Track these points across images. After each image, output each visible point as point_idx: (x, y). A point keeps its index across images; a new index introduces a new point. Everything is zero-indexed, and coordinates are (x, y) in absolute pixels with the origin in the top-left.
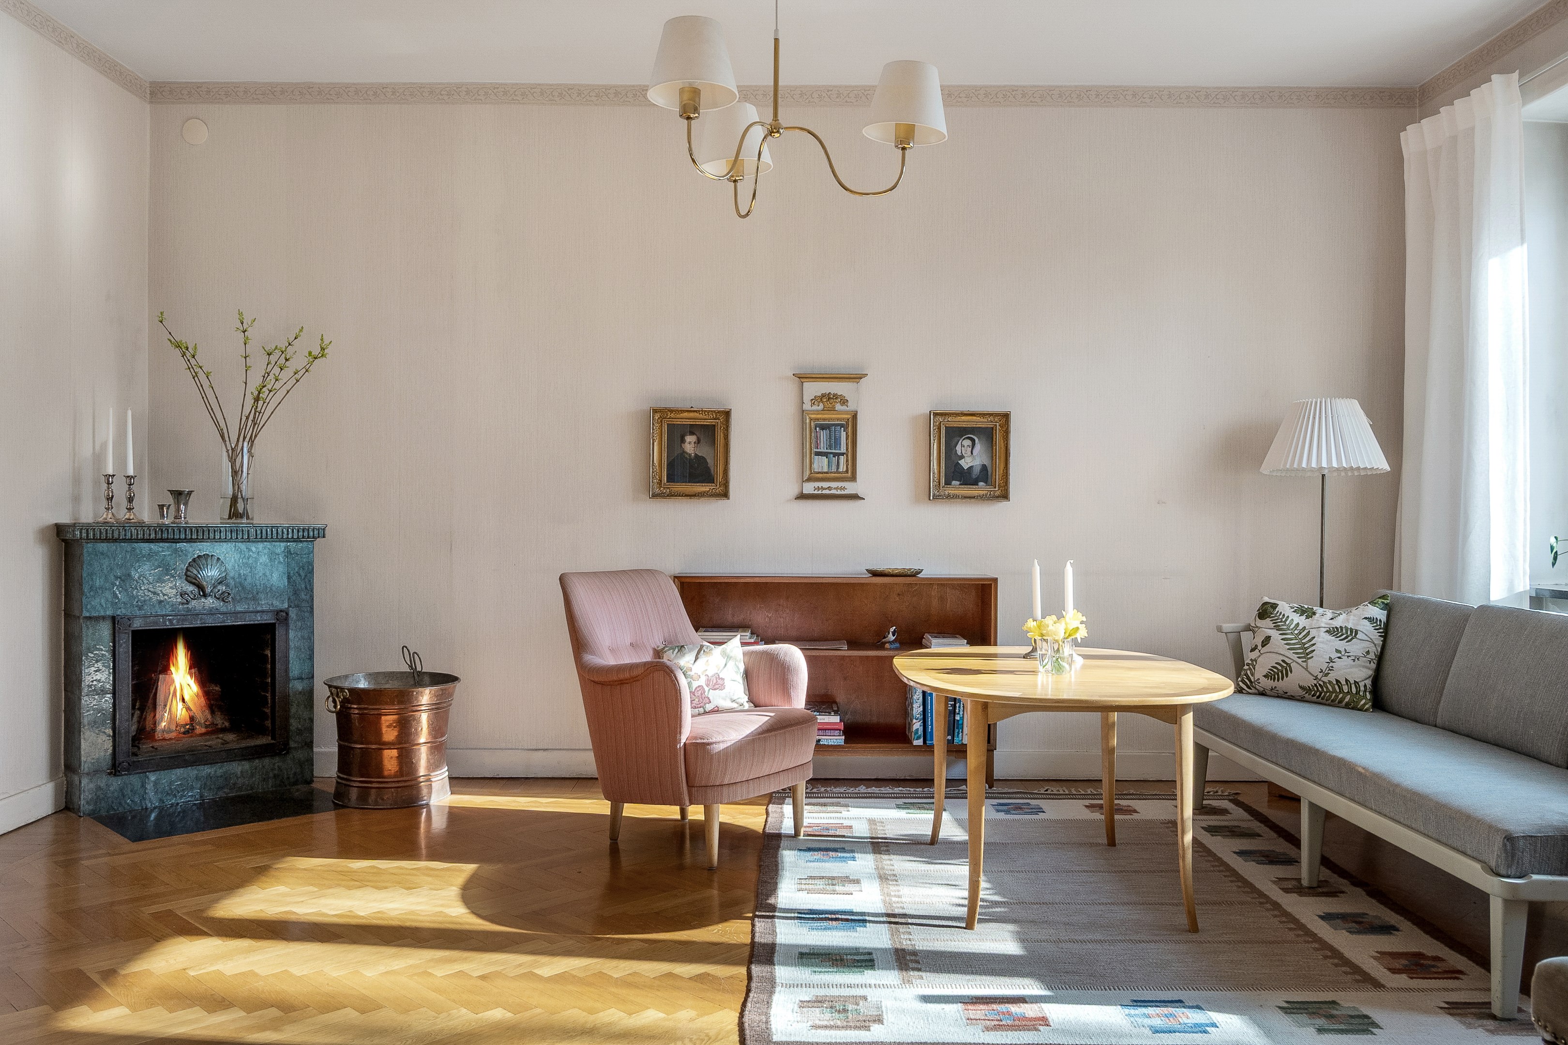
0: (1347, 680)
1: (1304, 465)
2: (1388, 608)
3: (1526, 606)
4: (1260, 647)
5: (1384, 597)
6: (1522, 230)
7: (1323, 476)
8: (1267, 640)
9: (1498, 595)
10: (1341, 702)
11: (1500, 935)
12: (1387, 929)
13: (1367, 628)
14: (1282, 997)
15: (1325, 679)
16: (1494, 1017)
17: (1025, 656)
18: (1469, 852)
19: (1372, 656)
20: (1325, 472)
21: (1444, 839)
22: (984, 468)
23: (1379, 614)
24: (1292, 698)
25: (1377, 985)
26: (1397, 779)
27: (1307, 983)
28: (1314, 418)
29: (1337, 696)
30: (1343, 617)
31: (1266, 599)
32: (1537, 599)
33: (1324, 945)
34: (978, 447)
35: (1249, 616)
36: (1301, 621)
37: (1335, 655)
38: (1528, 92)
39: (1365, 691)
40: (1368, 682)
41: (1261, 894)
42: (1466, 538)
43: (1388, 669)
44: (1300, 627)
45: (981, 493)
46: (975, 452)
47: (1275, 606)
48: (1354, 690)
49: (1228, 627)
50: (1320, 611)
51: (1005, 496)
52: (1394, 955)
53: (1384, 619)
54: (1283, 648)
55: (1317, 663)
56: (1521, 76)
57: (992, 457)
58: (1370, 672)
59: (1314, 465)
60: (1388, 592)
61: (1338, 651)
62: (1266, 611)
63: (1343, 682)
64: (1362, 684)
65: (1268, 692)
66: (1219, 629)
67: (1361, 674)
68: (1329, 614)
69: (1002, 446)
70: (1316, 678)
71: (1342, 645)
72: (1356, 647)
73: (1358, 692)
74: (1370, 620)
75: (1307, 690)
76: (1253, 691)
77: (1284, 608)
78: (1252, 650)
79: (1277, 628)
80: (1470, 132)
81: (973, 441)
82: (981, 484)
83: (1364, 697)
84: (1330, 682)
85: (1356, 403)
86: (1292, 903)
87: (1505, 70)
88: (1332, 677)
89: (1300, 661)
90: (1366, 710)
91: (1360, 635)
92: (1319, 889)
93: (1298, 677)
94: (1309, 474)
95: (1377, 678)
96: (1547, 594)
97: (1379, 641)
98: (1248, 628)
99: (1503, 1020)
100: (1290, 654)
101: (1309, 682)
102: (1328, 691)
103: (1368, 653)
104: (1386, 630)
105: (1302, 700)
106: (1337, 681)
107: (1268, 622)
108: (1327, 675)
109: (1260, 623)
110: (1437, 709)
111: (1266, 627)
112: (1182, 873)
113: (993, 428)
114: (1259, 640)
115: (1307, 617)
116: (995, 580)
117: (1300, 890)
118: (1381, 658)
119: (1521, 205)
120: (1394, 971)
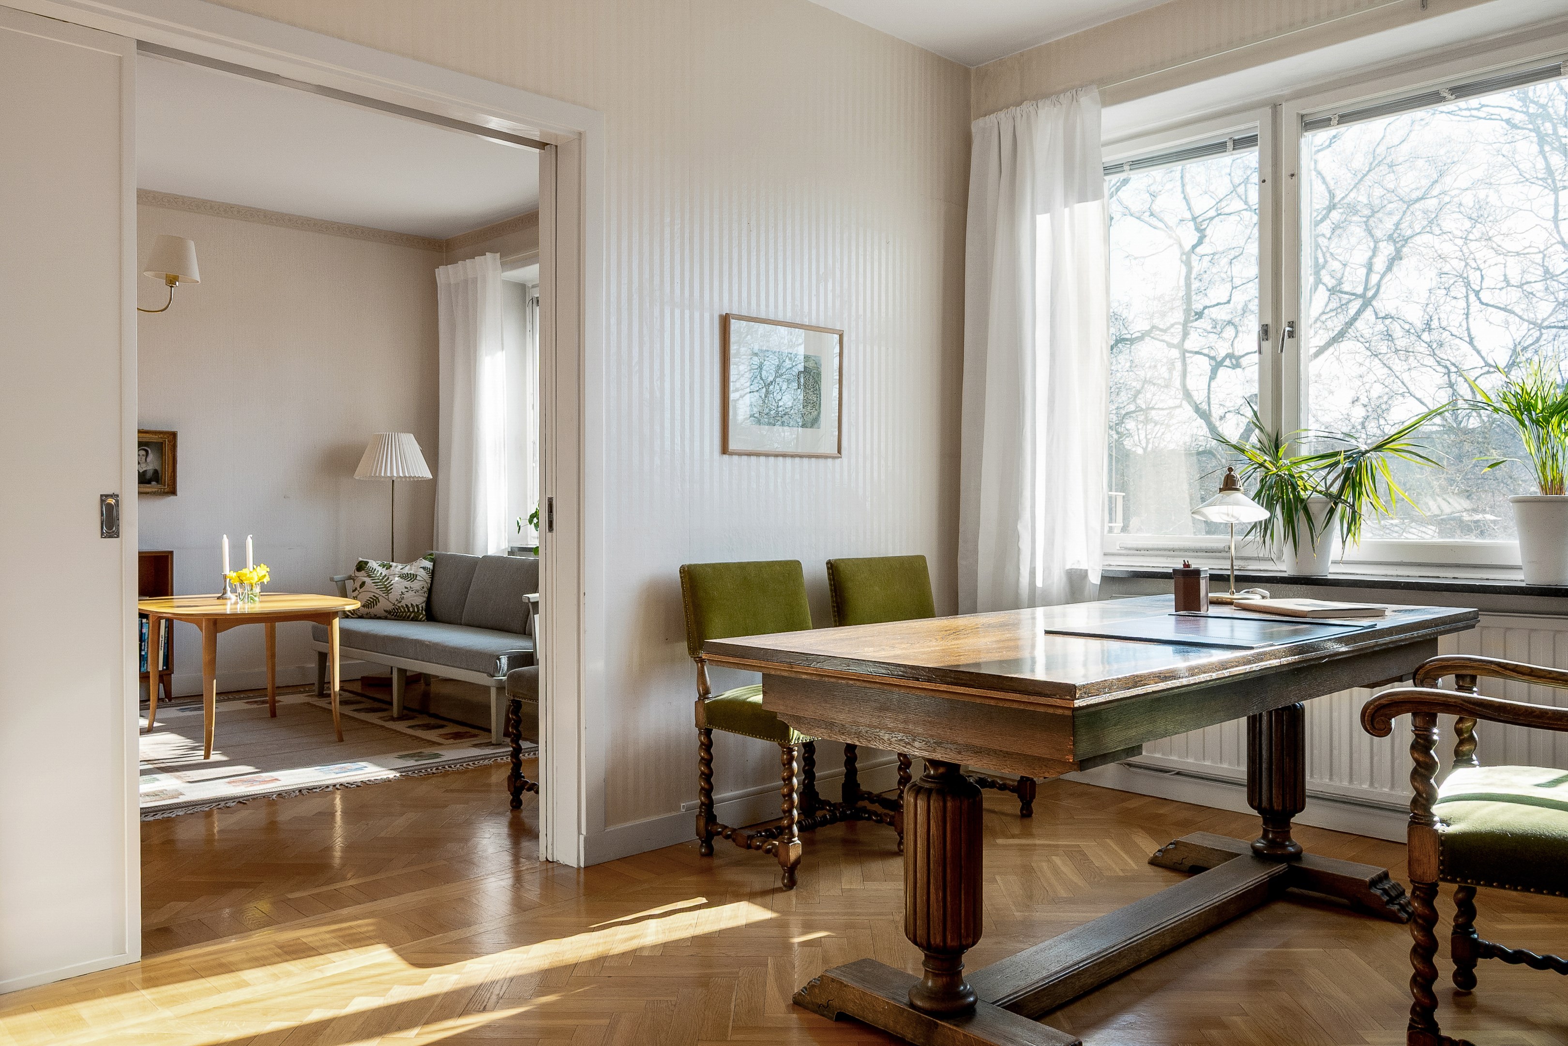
0: (412, 605)
1: (383, 475)
2: (433, 561)
3: (506, 555)
4: (358, 589)
5: (431, 555)
6: (502, 344)
7: (393, 481)
8: (363, 584)
9: (492, 551)
10: (408, 617)
11: (495, 705)
12: (442, 727)
13: (422, 573)
14: (396, 754)
15: (399, 605)
16: (493, 745)
17: (219, 598)
18: (481, 670)
19: (425, 589)
20: (394, 479)
21: (469, 668)
22: (156, 472)
23: (429, 564)
24: (379, 618)
25: (439, 744)
26: (447, 644)
27: (406, 749)
28: (388, 445)
29: (406, 615)
30: (408, 567)
31: (361, 559)
32: (511, 552)
33: (411, 736)
34: (151, 456)
35: (352, 570)
36: (384, 572)
37: (404, 590)
38: (505, 266)
39: (422, 610)
40: (424, 605)
41: (372, 724)
42: (475, 518)
43: (434, 597)
44: (383, 574)
45: (154, 490)
46: (149, 459)
47: (367, 563)
48: (416, 610)
49: (337, 577)
50: (394, 564)
51: (173, 492)
52: (447, 734)
53: (431, 567)
54: (373, 588)
55: (394, 596)
56: (501, 256)
57: (162, 464)
58: (425, 599)
59: (389, 475)
60: (432, 552)
61: (406, 588)
62: (361, 566)
63: (410, 606)
64: (420, 606)
65: (365, 616)
66: (332, 580)
67: (419, 600)
68: (400, 567)
69: (170, 455)
70: (394, 605)
71: (407, 584)
72: (416, 585)
73: (418, 611)
74: (424, 568)
75: (389, 612)
76: (356, 616)
77: (373, 564)
78: (354, 591)
79: (369, 576)
80: (475, 281)
81: (147, 451)
82: (153, 483)
83: (422, 613)
84: (402, 606)
85: (412, 435)
86: (390, 725)
87: (493, 250)
88: (403, 603)
89: (384, 595)
90: (424, 621)
91: (418, 578)
92: (401, 718)
93: (384, 605)
94: (382, 479)
95: (429, 601)
96: (516, 550)
97: (429, 581)
98: (350, 578)
99: (497, 745)
100: (378, 591)
101: (390, 607)
102: (401, 611)
103: (423, 587)
104: (433, 573)
105: (386, 618)
106: (406, 605)
107: (363, 573)
108: (400, 602)
109: (357, 574)
110: (462, 615)
111: (362, 576)
112: (334, 713)
113: (162, 443)
114: (358, 585)
115: (387, 569)
116: (172, 553)
117: (393, 719)
118: (430, 590)
119: (502, 328)
120: (447, 739)
